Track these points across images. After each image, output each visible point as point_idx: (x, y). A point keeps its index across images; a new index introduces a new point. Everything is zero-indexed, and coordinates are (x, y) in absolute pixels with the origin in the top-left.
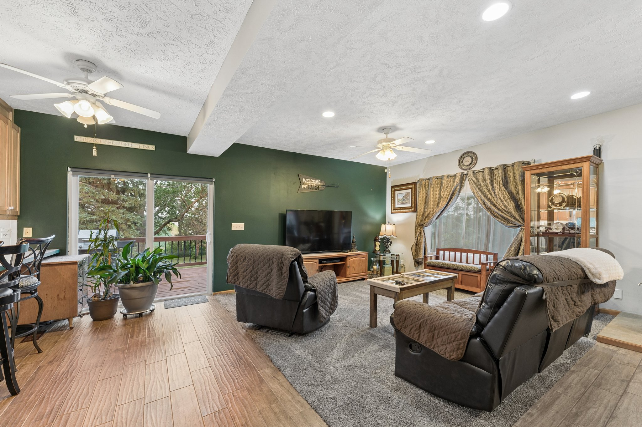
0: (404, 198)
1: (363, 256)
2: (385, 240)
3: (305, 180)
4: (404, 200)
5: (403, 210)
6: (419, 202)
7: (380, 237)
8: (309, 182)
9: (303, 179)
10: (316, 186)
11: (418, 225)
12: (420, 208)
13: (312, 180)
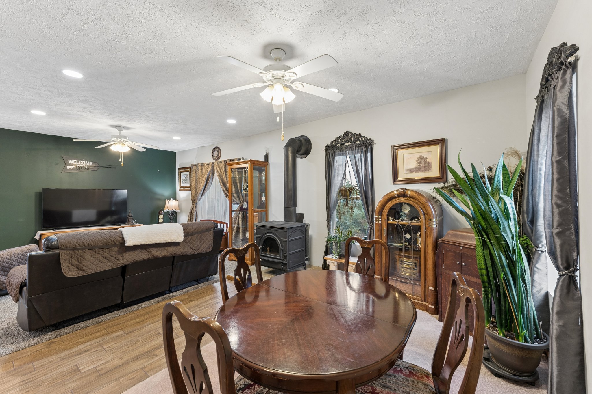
2: (170, 213)
4: (185, 180)
5: (185, 189)
6: (192, 183)
7: (164, 211)
8: (77, 163)
9: (69, 160)
10: (87, 167)
11: (192, 201)
12: (193, 188)
13: (81, 161)
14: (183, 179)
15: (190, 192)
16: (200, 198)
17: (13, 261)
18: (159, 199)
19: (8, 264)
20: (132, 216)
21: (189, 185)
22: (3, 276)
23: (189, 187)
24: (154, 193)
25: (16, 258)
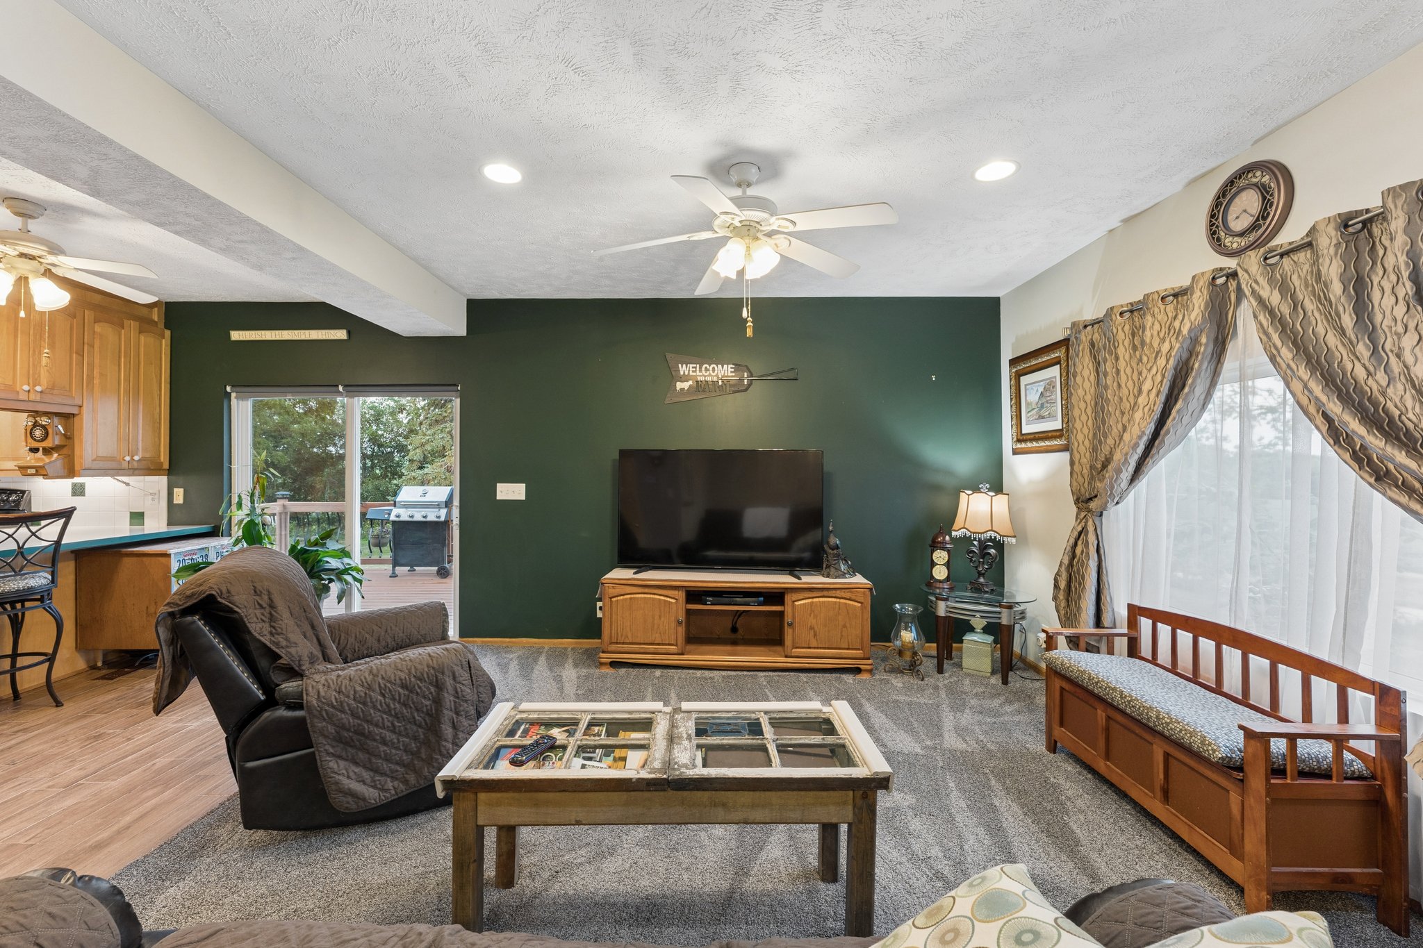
0: (1043, 400)
1: (847, 595)
2: (974, 545)
3: (683, 369)
4: (1042, 406)
5: (1042, 444)
6: (1076, 412)
7: (954, 534)
8: (698, 373)
9: (680, 365)
10: (720, 383)
11: (1077, 501)
12: (1080, 437)
13: (707, 366)
14: (1028, 404)
15: (1066, 456)
16: (1124, 484)
17: (374, 707)
18: (937, 488)
19: (358, 718)
20: (837, 547)
21: (1056, 425)
22: (342, 763)
23: (1060, 436)
24: (918, 465)
25: (383, 695)
